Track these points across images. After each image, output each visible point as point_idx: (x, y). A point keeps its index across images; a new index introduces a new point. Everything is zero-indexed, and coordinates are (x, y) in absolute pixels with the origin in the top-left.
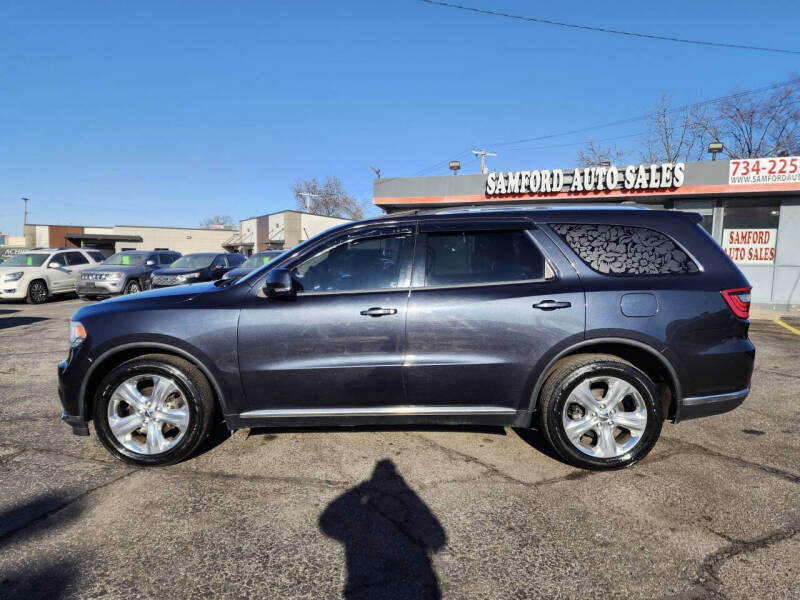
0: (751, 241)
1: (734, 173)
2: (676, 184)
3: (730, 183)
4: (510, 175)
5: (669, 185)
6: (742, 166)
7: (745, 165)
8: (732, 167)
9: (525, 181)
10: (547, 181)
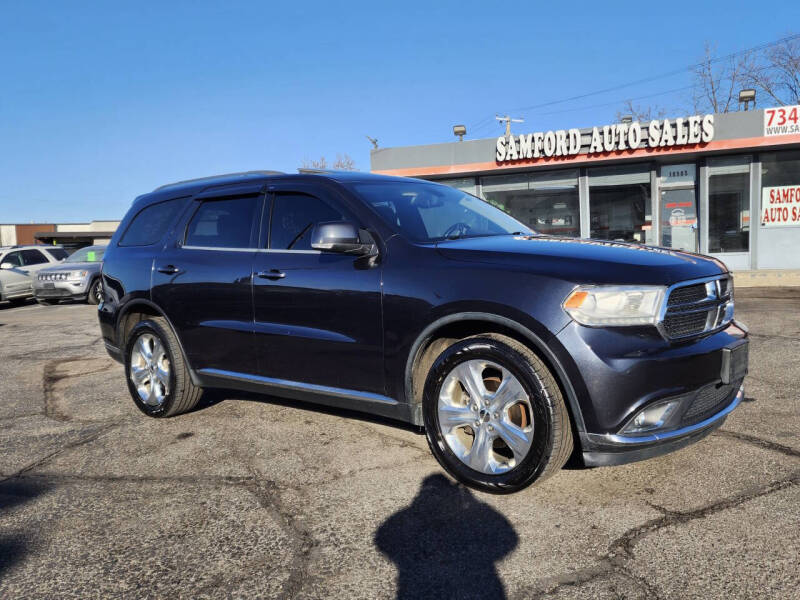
0: (794, 199)
1: (770, 124)
2: (706, 139)
3: (766, 135)
4: (522, 138)
5: (698, 140)
6: (778, 114)
7: (781, 113)
8: (767, 117)
9: (538, 145)
10: (562, 143)
